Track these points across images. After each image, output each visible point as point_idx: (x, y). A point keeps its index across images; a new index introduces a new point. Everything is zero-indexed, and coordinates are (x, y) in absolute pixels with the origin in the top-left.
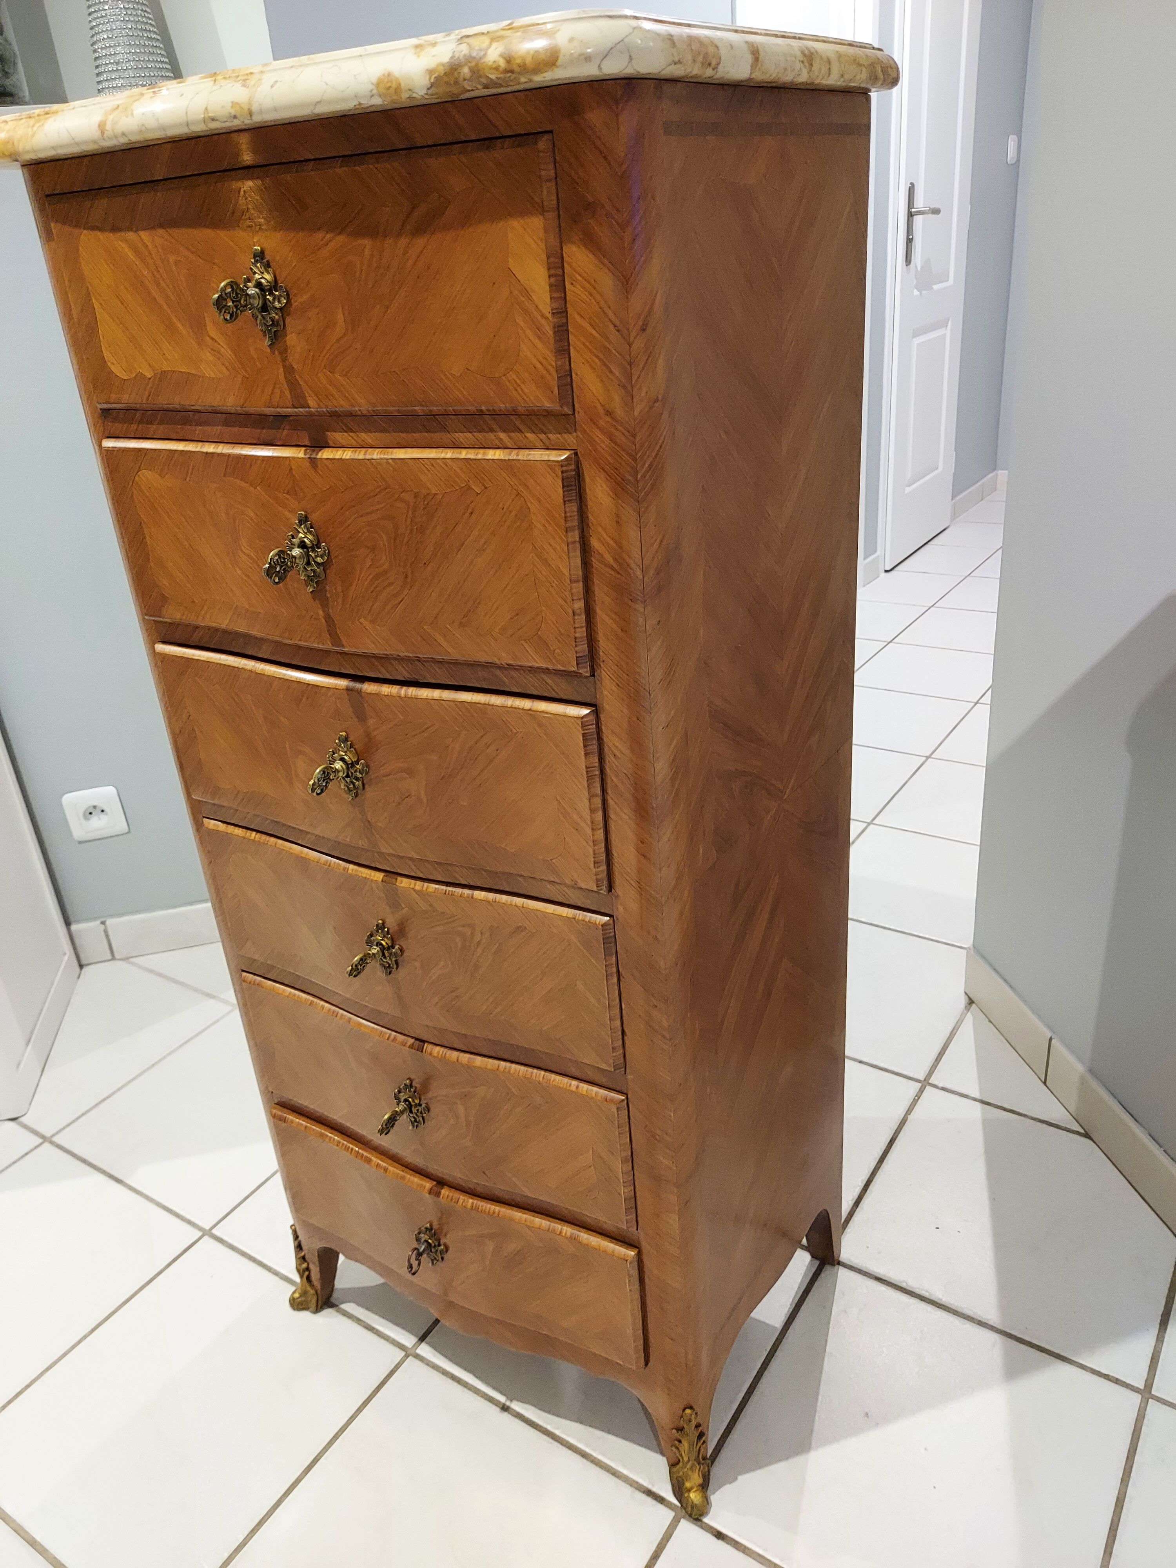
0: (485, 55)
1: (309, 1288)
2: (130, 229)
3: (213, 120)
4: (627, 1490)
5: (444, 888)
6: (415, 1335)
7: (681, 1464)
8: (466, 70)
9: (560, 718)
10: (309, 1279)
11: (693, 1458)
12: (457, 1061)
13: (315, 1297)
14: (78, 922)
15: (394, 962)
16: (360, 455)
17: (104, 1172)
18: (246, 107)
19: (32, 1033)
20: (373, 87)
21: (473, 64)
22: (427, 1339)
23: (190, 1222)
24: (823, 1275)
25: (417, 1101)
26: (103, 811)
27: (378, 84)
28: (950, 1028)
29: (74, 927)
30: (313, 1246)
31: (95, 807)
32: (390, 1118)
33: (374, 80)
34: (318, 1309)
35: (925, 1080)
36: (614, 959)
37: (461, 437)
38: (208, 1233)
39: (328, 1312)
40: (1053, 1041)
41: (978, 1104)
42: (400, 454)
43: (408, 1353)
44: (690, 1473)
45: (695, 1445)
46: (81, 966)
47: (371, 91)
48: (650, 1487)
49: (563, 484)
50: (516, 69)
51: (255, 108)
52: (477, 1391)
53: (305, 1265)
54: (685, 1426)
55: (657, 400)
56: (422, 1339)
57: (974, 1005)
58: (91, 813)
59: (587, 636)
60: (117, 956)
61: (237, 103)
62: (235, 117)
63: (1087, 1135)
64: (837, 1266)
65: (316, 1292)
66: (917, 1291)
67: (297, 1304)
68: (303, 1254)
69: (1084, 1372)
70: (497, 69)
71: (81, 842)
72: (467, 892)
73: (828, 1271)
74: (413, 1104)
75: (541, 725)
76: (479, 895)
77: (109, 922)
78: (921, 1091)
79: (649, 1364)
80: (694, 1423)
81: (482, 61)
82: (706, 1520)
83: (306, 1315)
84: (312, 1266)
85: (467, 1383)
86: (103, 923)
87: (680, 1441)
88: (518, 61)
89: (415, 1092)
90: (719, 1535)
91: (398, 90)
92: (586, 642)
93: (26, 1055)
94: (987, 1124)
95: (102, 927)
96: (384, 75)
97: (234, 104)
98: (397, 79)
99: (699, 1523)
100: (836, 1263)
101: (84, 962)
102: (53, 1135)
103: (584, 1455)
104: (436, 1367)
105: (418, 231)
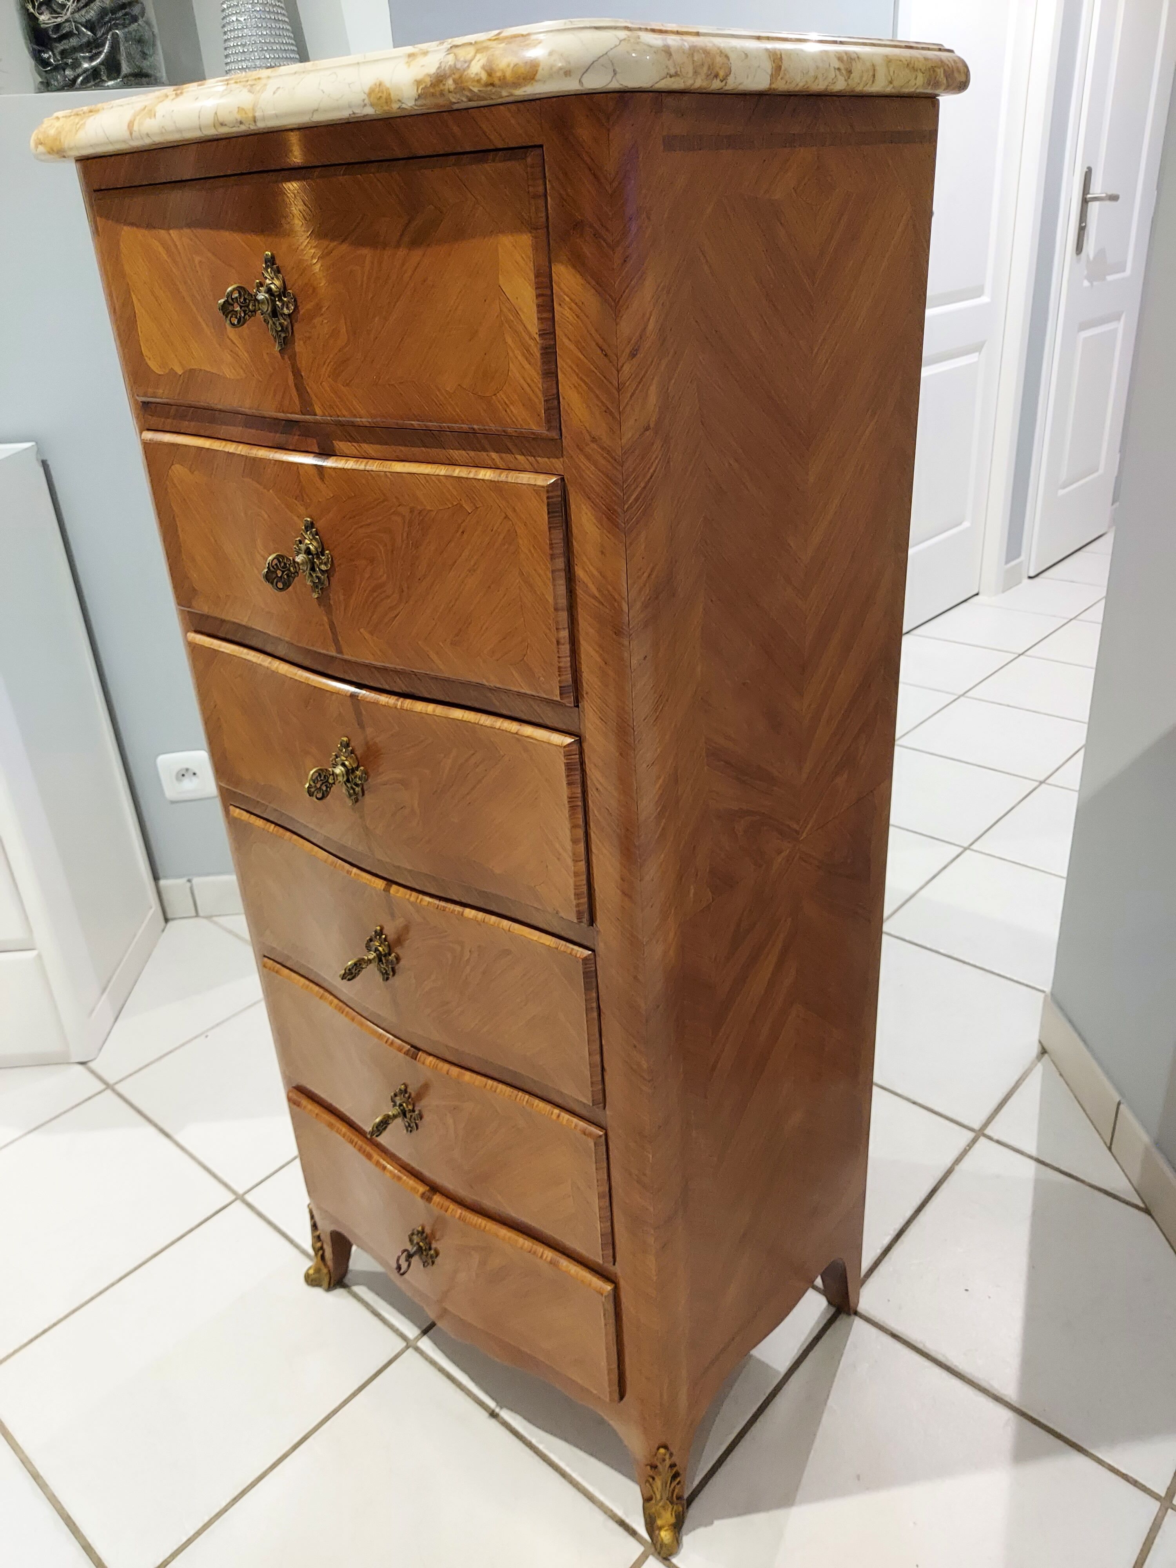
0: (468, 67)
1: (323, 1267)
2: (161, 227)
3: (222, 124)
4: (600, 1516)
5: (437, 902)
6: (419, 1327)
7: (653, 1501)
8: (450, 82)
9: (544, 745)
10: (323, 1257)
11: (665, 1498)
12: (448, 1073)
13: (328, 1276)
14: (166, 877)
15: (390, 969)
16: (361, 465)
17: (156, 1126)
18: (250, 113)
19: (109, 981)
20: (366, 96)
21: (456, 76)
22: (429, 1333)
23: (226, 1185)
24: (837, 1323)
25: (410, 1107)
26: (194, 774)
27: (369, 95)
28: (1016, 1078)
29: (162, 882)
30: (326, 1228)
31: (187, 770)
32: (381, 1122)
33: (367, 91)
34: (330, 1288)
35: (979, 1130)
36: (594, 995)
37: (456, 454)
38: (240, 1198)
39: (339, 1292)
40: (1122, 1107)
41: (1033, 1164)
43: (410, 1345)
44: (662, 1511)
45: (669, 1484)
46: (167, 920)
47: (364, 100)
48: (624, 1517)
49: (548, 509)
50: (497, 82)
51: (258, 114)
52: (469, 1393)
53: (319, 1245)
54: (659, 1464)
55: (647, 429)
56: (425, 1332)
57: (1046, 1056)
58: (183, 775)
59: (571, 666)
60: (201, 913)
61: (243, 109)
62: (241, 123)
63: (1147, 1211)
64: (853, 1317)
65: (329, 1271)
66: (933, 1354)
67: (312, 1280)
68: (318, 1233)
69: (1100, 1467)
70: (479, 81)
71: (172, 802)
72: (458, 908)
73: (843, 1319)
74: (406, 1109)
75: (526, 750)
76: (469, 913)
77: (196, 880)
78: (974, 1141)
79: (625, 1399)
80: (668, 1463)
81: (466, 73)
82: (674, 1561)
83: (318, 1292)
84: (325, 1246)
85: (462, 1385)
86: (189, 881)
87: (653, 1479)
88: (499, 74)
89: (409, 1097)
91: (388, 100)
92: (570, 672)
93: (101, 1003)
94: (1039, 1186)
95: (188, 884)
96: (376, 84)
97: (240, 109)
98: (388, 89)
99: (667, 1562)
100: (851, 1312)
101: (169, 916)
102: (116, 1083)
103: (563, 1474)
104: (433, 1363)
105: (415, 243)
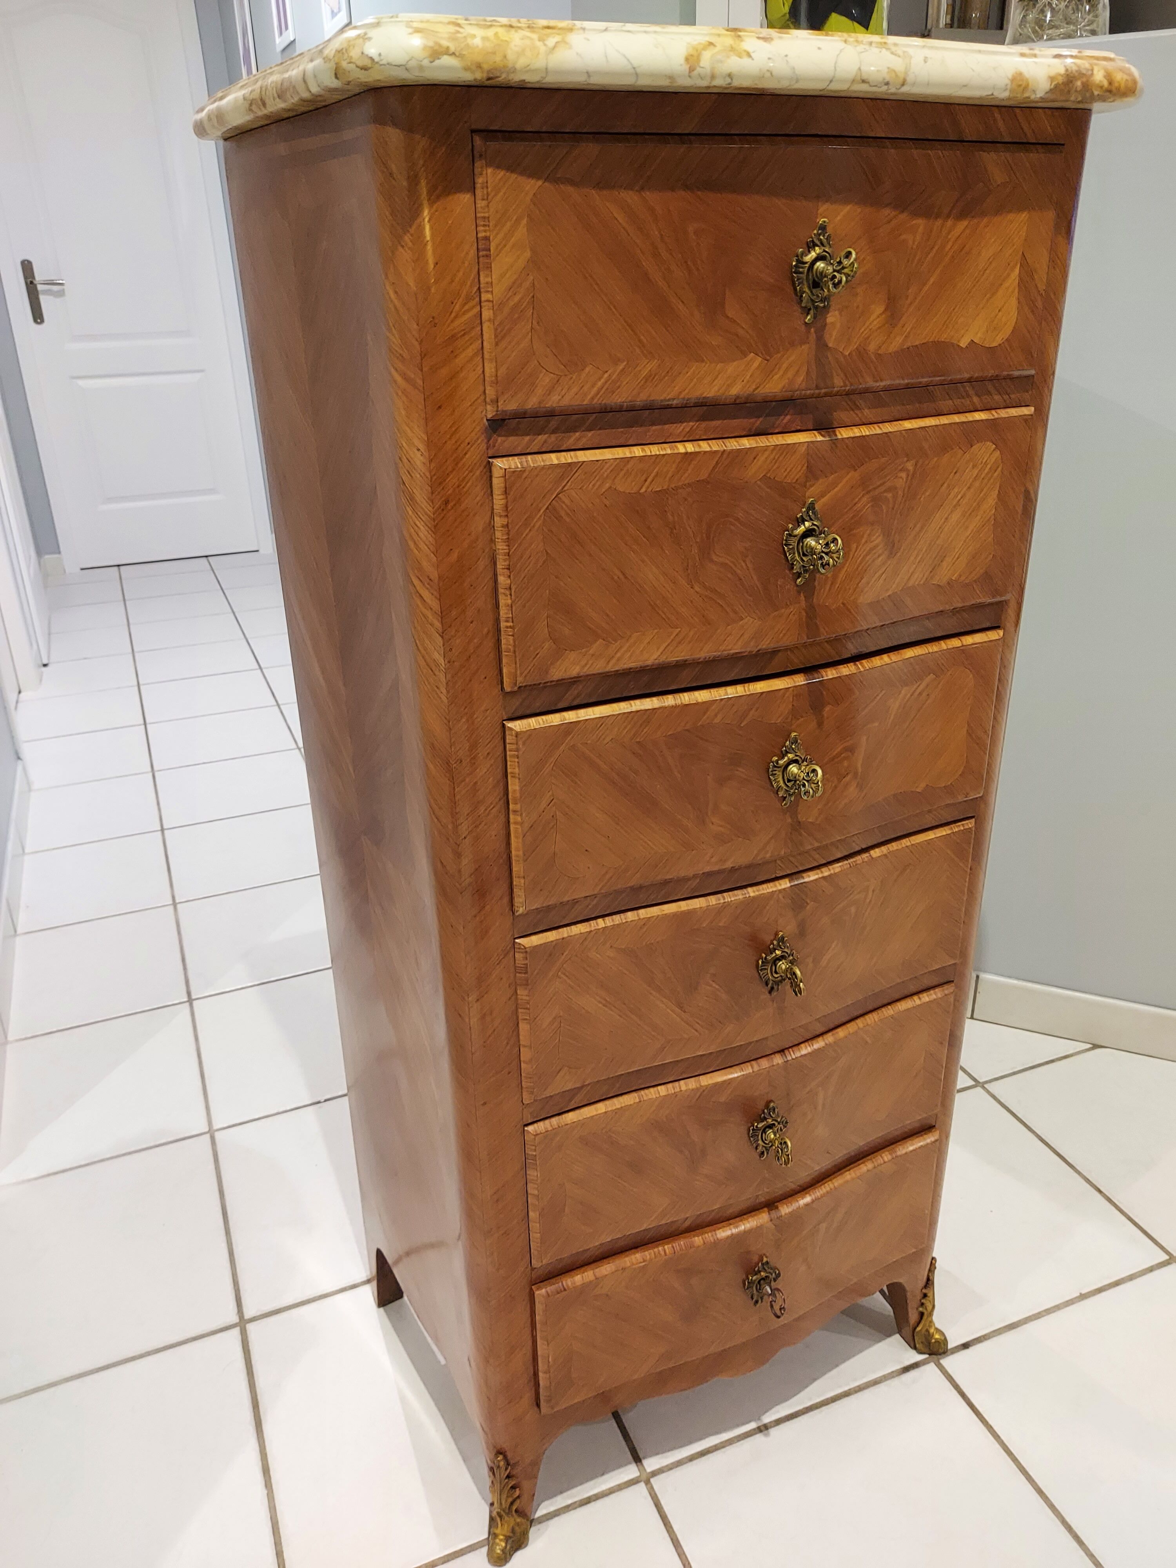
0: (1093, 74)
2: (629, 187)
3: (863, 81)
4: (896, 1382)
6: (630, 1463)
8: (1079, 83)
18: (902, 76)
20: (1009, 82)
21: (1084, 80)
22: (641, 1456)
27: (1012, 80)
33: (1010, 76)
42: (908, 425)
43: (647, 1479)
44: (931, 1318)
47: (1007, 85)
48: (902, 1366)
50: (1114, 89)
51: (910, 79)
52: (731, 1442)
54: (931, 1276)
56: (637, 1459)
62: (887, 84)
67: (509, 1552)
70: (1101, 87)
81: (1092, 79)
82: (950, 1346)
85: (715, 1446)
88: (1116, 85)
90: (966, 1346)
91: (1026, 88)
96: (1016, 73)
98: (1027, 80)
99: (949, 1352)
103: (846, 1394)
104: (679, 1463)
105: (962, 216)
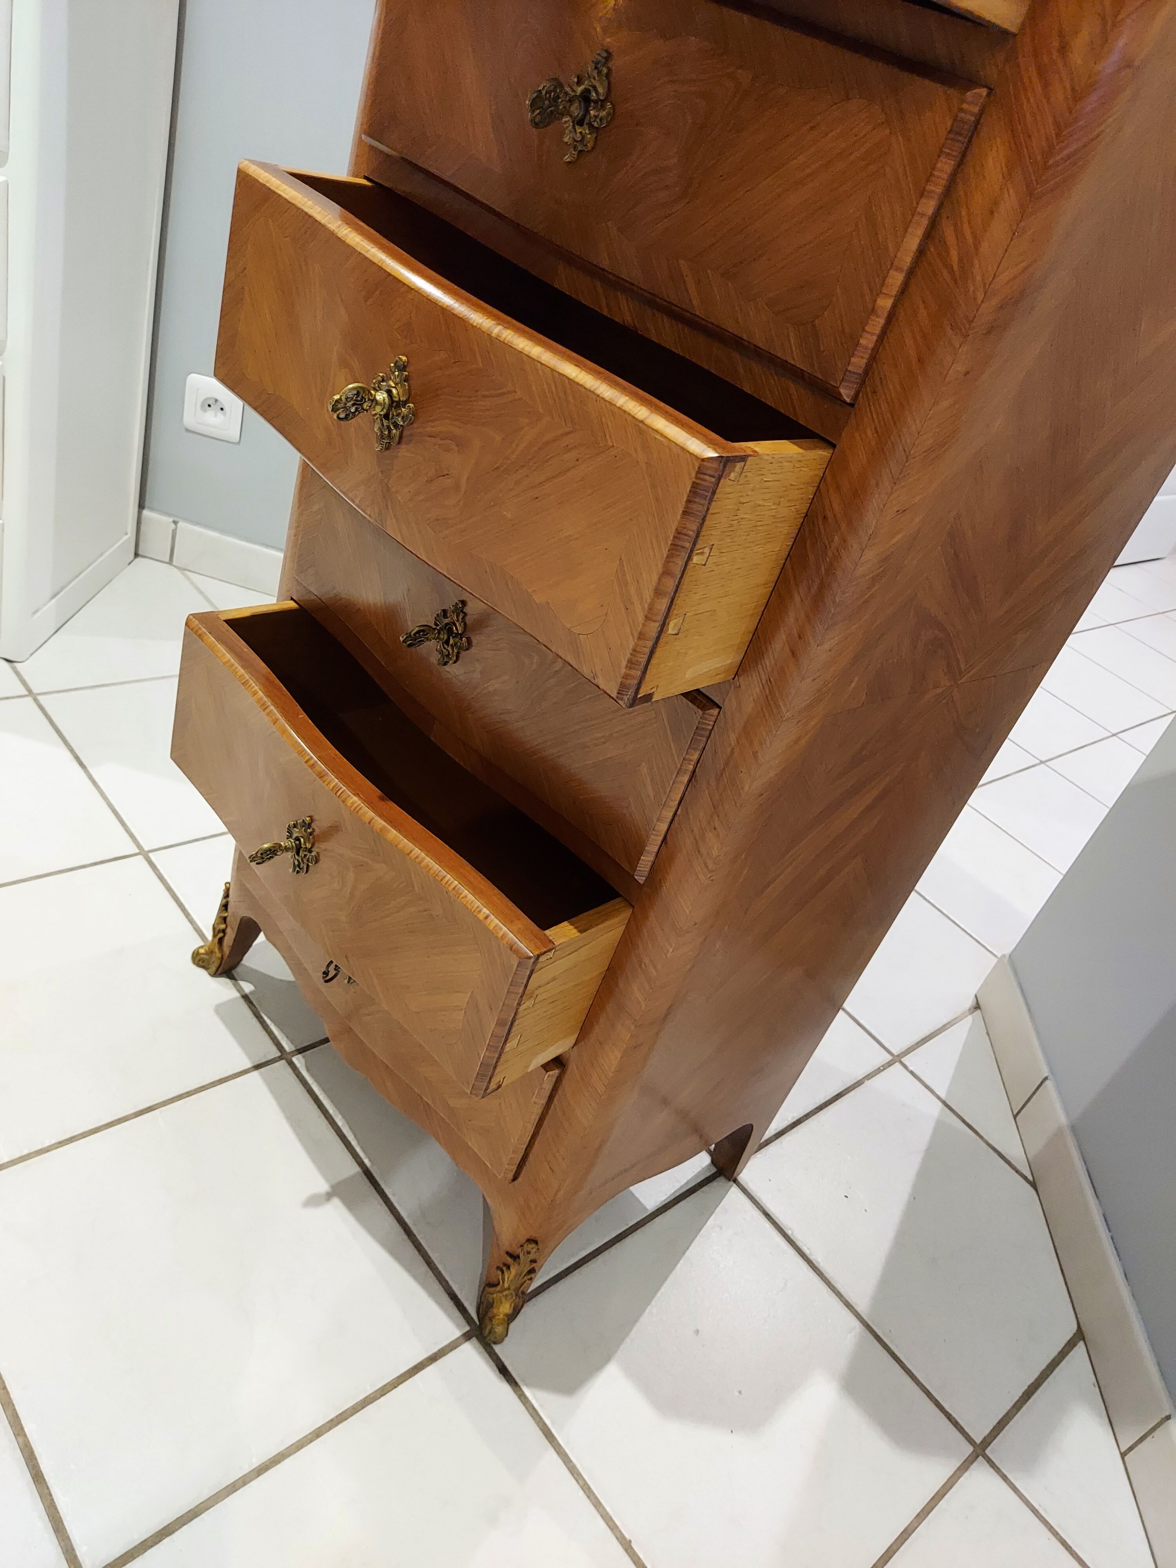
1: (217, 950)
6: (298, 1044)
7: (499, 1288)
10: (221, 941)
11: (512, 1288)
13: (219, 961)
14: (152, 509)
17: (72, 751)
19: (62, 588)
22: (306, 1053)
23: (132, 836)
24: (714, 1184)
26: (222, 409)
28: (945, 1021)
29: (146, 513)
30: (239, 910)
31: (216, 401)
34: (215, 974)
35: (898, 1056)
36: (696, 756)
38: (145, 854)
39: (225, 981)
40: (1047, 1082)
41: (940, 1104)
43: (283, 1055)
44: (503, 1300)
45: (522, 1277)
46: (136, 555)
49: (952, 126)
53: (223, 926)
54: (521, 1255)
55: (1128, 66)
56: (303, 1050)
57: (979, 1011)
58: (209, 406)
60: (174, 563)
63: (1034, 1185)
64: (732, 1183)
65: (222, 957)
66: (799, 1244)
67: (199, 960)
68: (226, 915)
69: (928, 1399)
71: (187, 430)
73: (721, 1182)
77: (182, 524)
78: (890, 1064)
79: (516, 1182)
80: (531, 1257)
82: (497, 1348)
83: (202, 974)
84: (229, 930)
85: (327, 1111)
86: (175, 523)
87: (508, 1267)
90: (503, 1371)
93: (46, 608)
94: (939, 1126)
95: (173, 526)
99: (488, 1349)
100: (733, 1179)
101: (140, 552)
102: (40, 694)
104: (304, 1082)
